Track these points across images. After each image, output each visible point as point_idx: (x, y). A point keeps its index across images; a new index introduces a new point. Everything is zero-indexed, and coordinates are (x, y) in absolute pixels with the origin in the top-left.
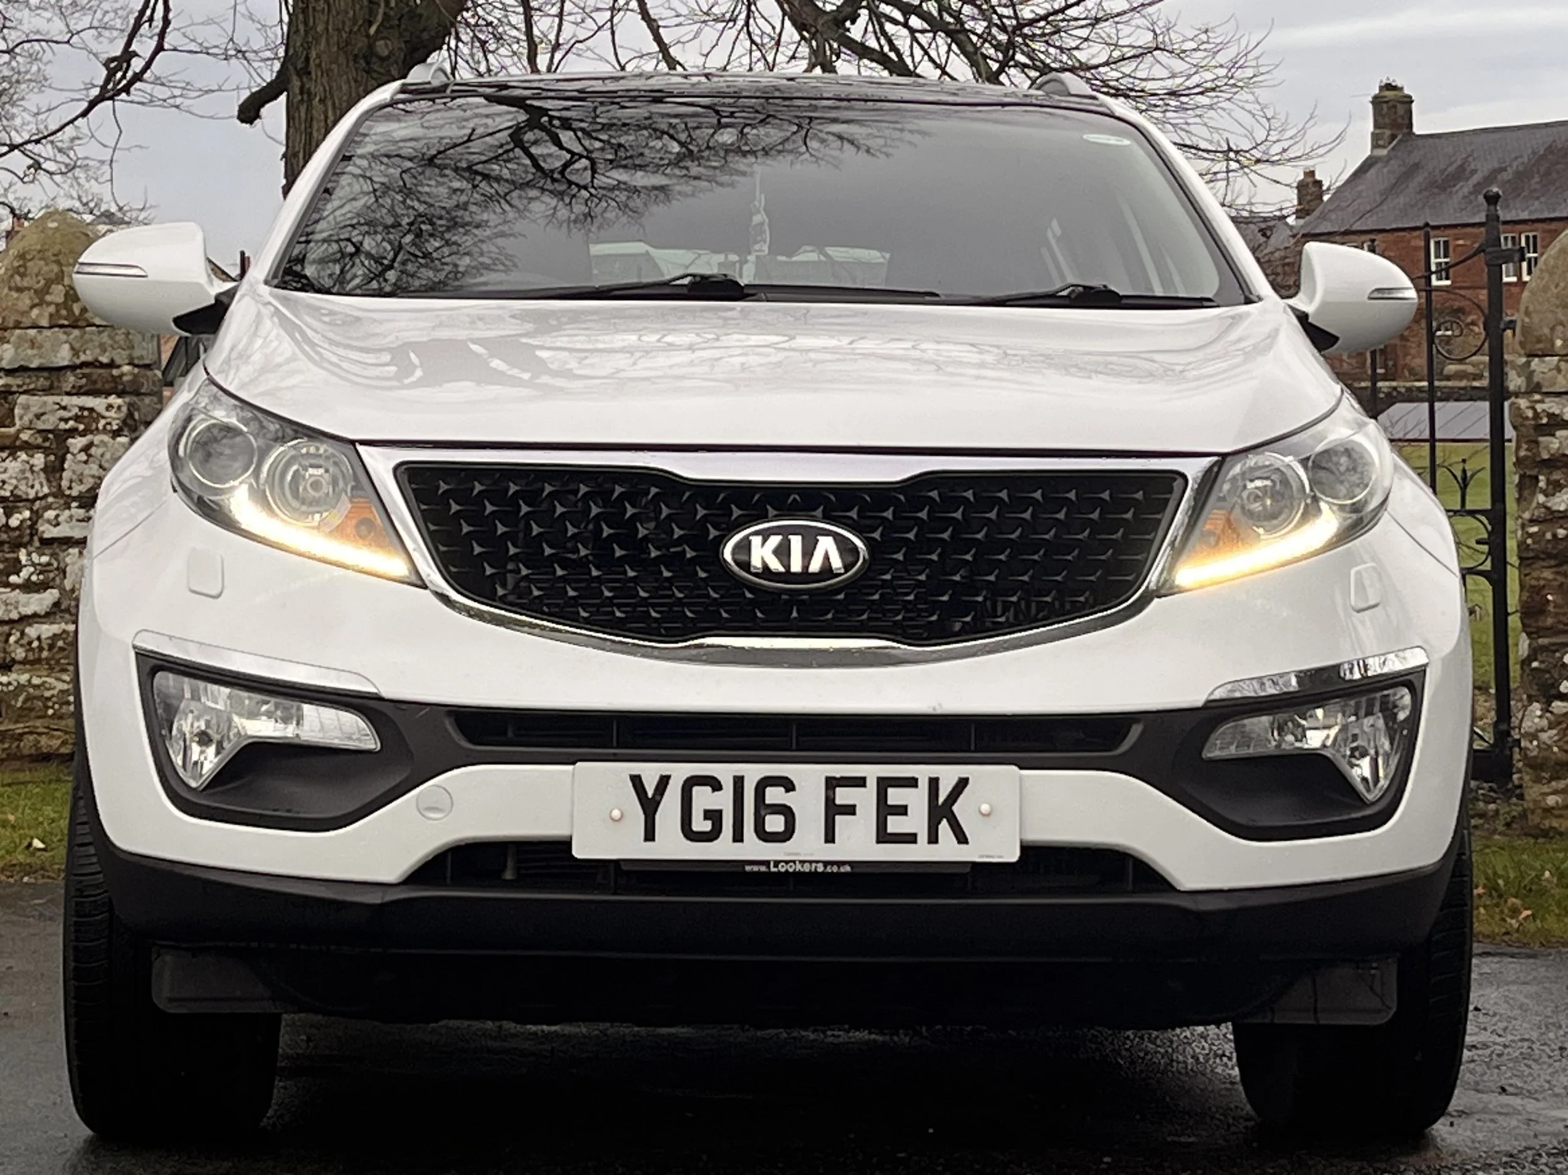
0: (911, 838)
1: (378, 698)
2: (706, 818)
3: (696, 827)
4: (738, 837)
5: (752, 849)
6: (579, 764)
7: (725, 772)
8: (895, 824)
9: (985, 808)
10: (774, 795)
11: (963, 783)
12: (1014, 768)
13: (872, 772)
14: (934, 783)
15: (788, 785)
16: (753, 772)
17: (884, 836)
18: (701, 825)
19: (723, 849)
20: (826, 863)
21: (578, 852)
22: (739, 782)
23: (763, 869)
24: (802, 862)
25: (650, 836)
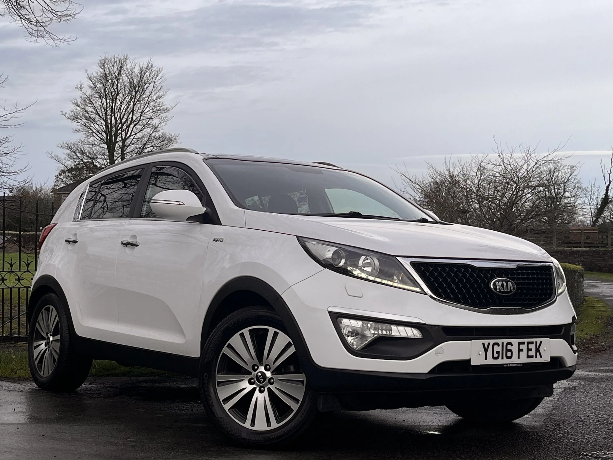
0: (532, 357)
1: (425, 324)
2: (497, 353)
3: (495, 356)
4: (502, 358)
5: (505, 361)
6: (472, 340)
7: (500, 341)
8: (530, 353)
9: (545, 348)
10: (509, 347)
11: (541, 342)
12: (549, 338)
13: (526, 340)
14: (536, 342)
15: (511, 344)
16: (505, 341)
17: (528, 357)
18: (496, 355)
19: (499, 361)
20: (518, 364)
21: (472, 363)
22: (503, 343)
23: (507, 366)
24: (514, 364)
25: (486, 359)
